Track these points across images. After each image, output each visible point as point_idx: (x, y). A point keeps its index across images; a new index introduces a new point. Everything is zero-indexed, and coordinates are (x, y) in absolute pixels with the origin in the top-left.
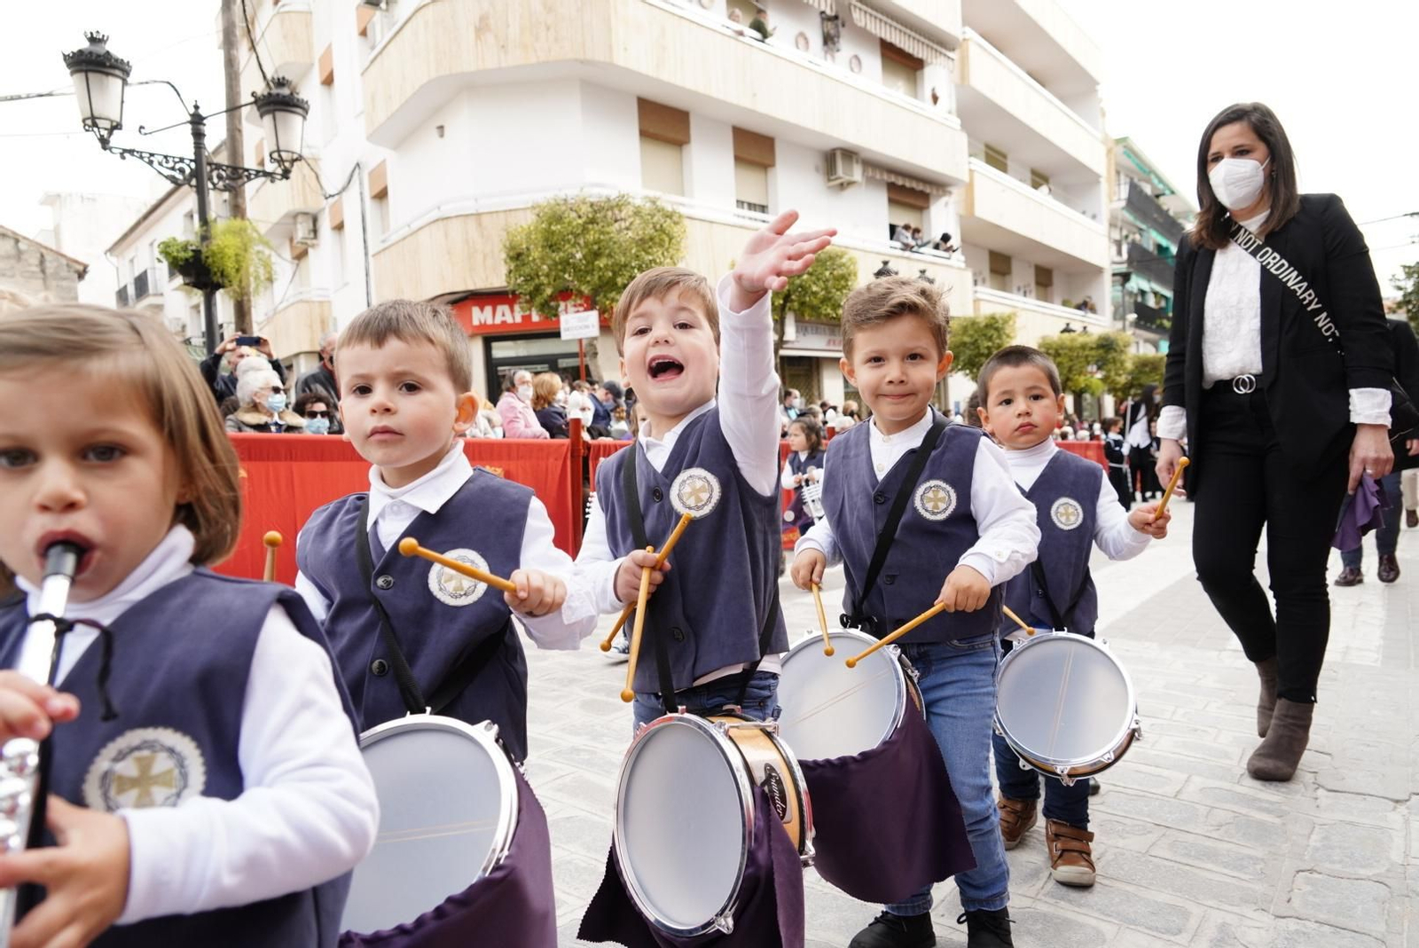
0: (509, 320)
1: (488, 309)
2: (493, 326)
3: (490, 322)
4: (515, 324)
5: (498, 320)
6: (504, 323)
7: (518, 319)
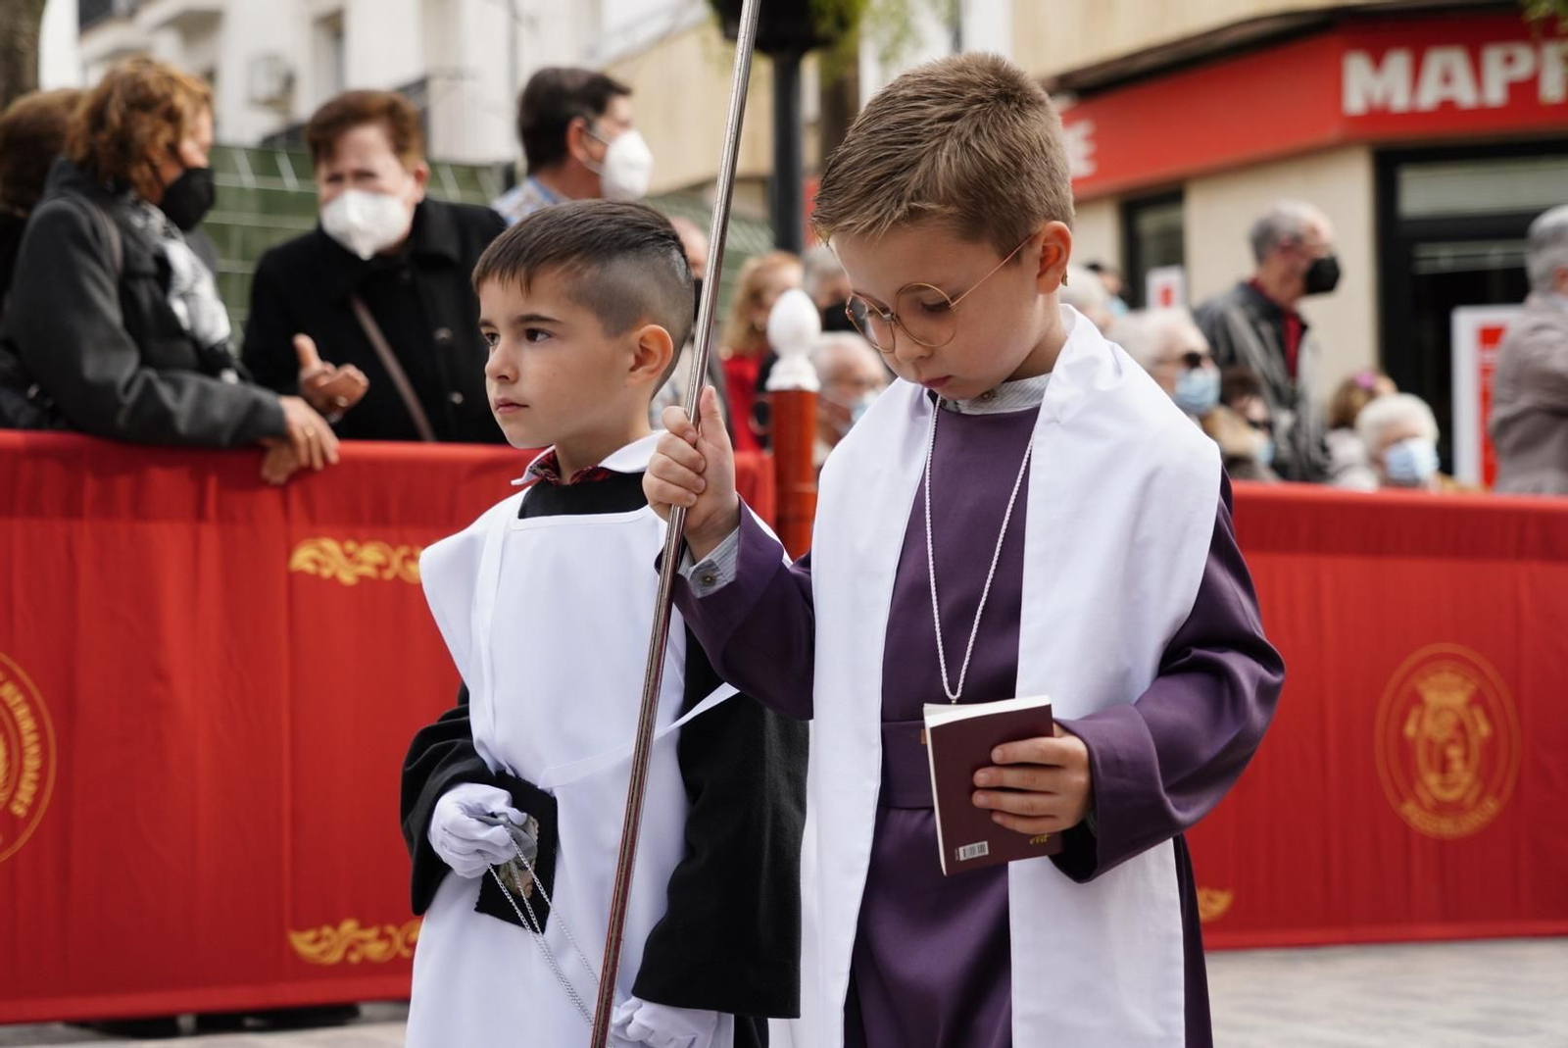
0: (1464, 94)
1: (1398, 63)
2: (1413, 116)
3: (1400, 101)
4: (1482, 112)
5: (1430, 95)
6: (1447, 107)
7: (1495, 94)
